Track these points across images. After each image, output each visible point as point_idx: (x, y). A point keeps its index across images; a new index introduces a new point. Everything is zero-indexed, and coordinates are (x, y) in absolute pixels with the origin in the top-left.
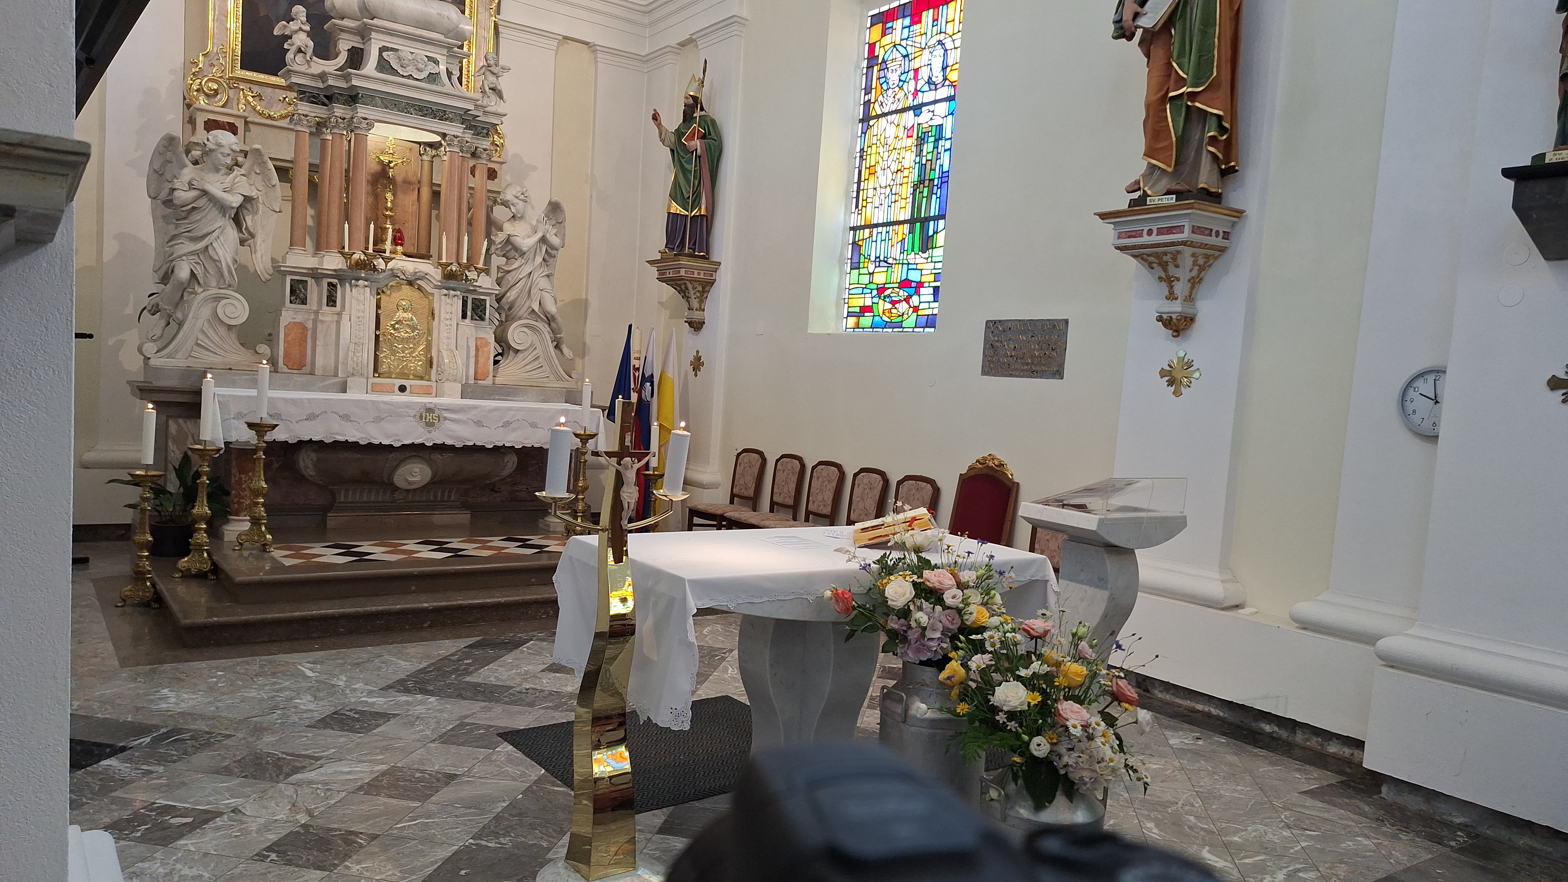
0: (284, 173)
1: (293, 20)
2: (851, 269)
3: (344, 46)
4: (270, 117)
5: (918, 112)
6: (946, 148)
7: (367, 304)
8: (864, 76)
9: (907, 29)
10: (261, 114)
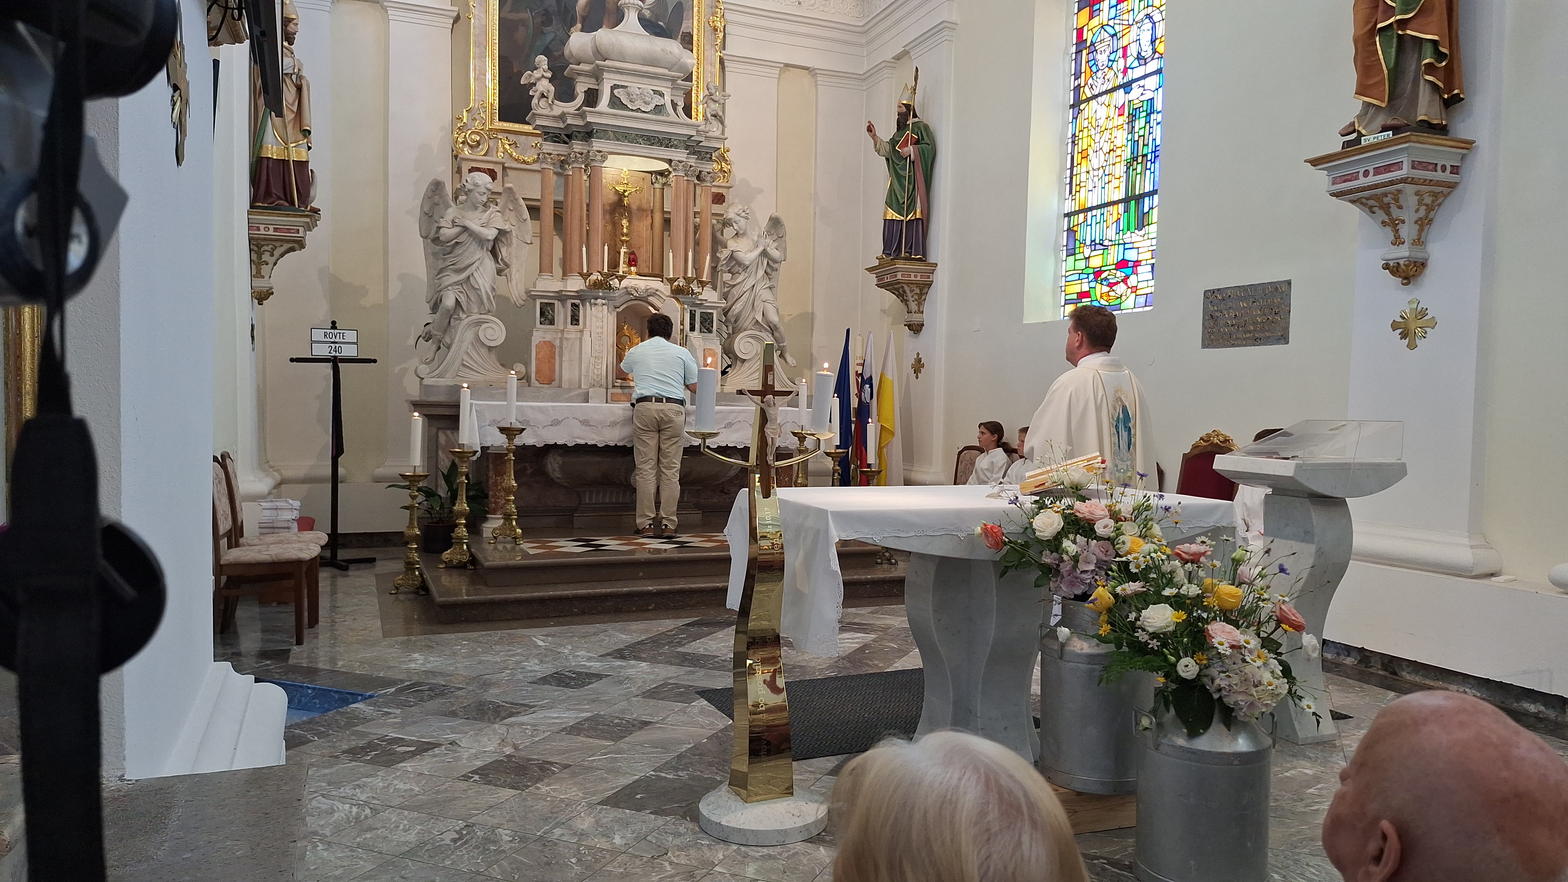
0: (534, 211)
1: (536, 69)
2: (1067, 256)
3: (581, 89)
4: (524, 162)
5: (1128, 89)
6: (1158, 121)
7: (605, 320)
8: (1074, 62)
9: (1115, 8)
10: (516, 160)
